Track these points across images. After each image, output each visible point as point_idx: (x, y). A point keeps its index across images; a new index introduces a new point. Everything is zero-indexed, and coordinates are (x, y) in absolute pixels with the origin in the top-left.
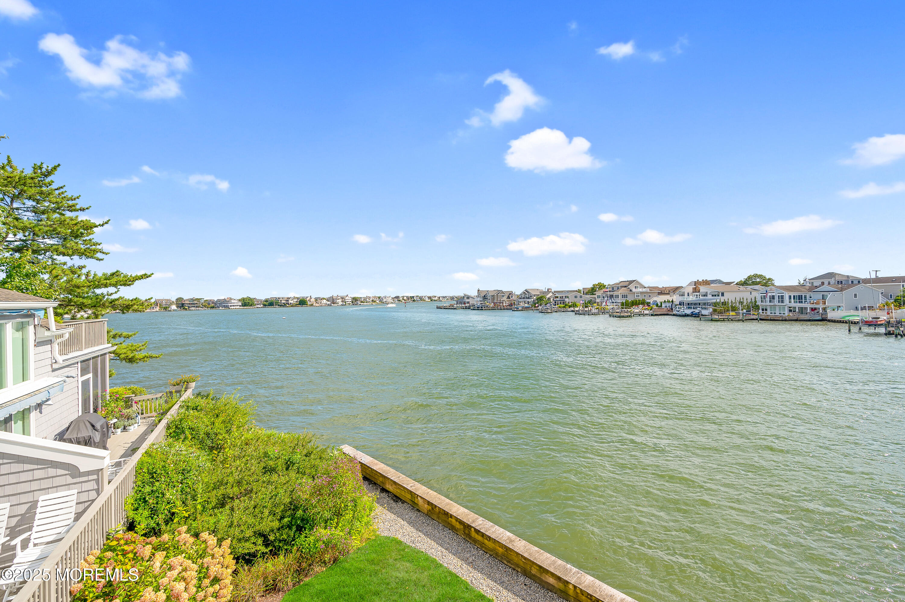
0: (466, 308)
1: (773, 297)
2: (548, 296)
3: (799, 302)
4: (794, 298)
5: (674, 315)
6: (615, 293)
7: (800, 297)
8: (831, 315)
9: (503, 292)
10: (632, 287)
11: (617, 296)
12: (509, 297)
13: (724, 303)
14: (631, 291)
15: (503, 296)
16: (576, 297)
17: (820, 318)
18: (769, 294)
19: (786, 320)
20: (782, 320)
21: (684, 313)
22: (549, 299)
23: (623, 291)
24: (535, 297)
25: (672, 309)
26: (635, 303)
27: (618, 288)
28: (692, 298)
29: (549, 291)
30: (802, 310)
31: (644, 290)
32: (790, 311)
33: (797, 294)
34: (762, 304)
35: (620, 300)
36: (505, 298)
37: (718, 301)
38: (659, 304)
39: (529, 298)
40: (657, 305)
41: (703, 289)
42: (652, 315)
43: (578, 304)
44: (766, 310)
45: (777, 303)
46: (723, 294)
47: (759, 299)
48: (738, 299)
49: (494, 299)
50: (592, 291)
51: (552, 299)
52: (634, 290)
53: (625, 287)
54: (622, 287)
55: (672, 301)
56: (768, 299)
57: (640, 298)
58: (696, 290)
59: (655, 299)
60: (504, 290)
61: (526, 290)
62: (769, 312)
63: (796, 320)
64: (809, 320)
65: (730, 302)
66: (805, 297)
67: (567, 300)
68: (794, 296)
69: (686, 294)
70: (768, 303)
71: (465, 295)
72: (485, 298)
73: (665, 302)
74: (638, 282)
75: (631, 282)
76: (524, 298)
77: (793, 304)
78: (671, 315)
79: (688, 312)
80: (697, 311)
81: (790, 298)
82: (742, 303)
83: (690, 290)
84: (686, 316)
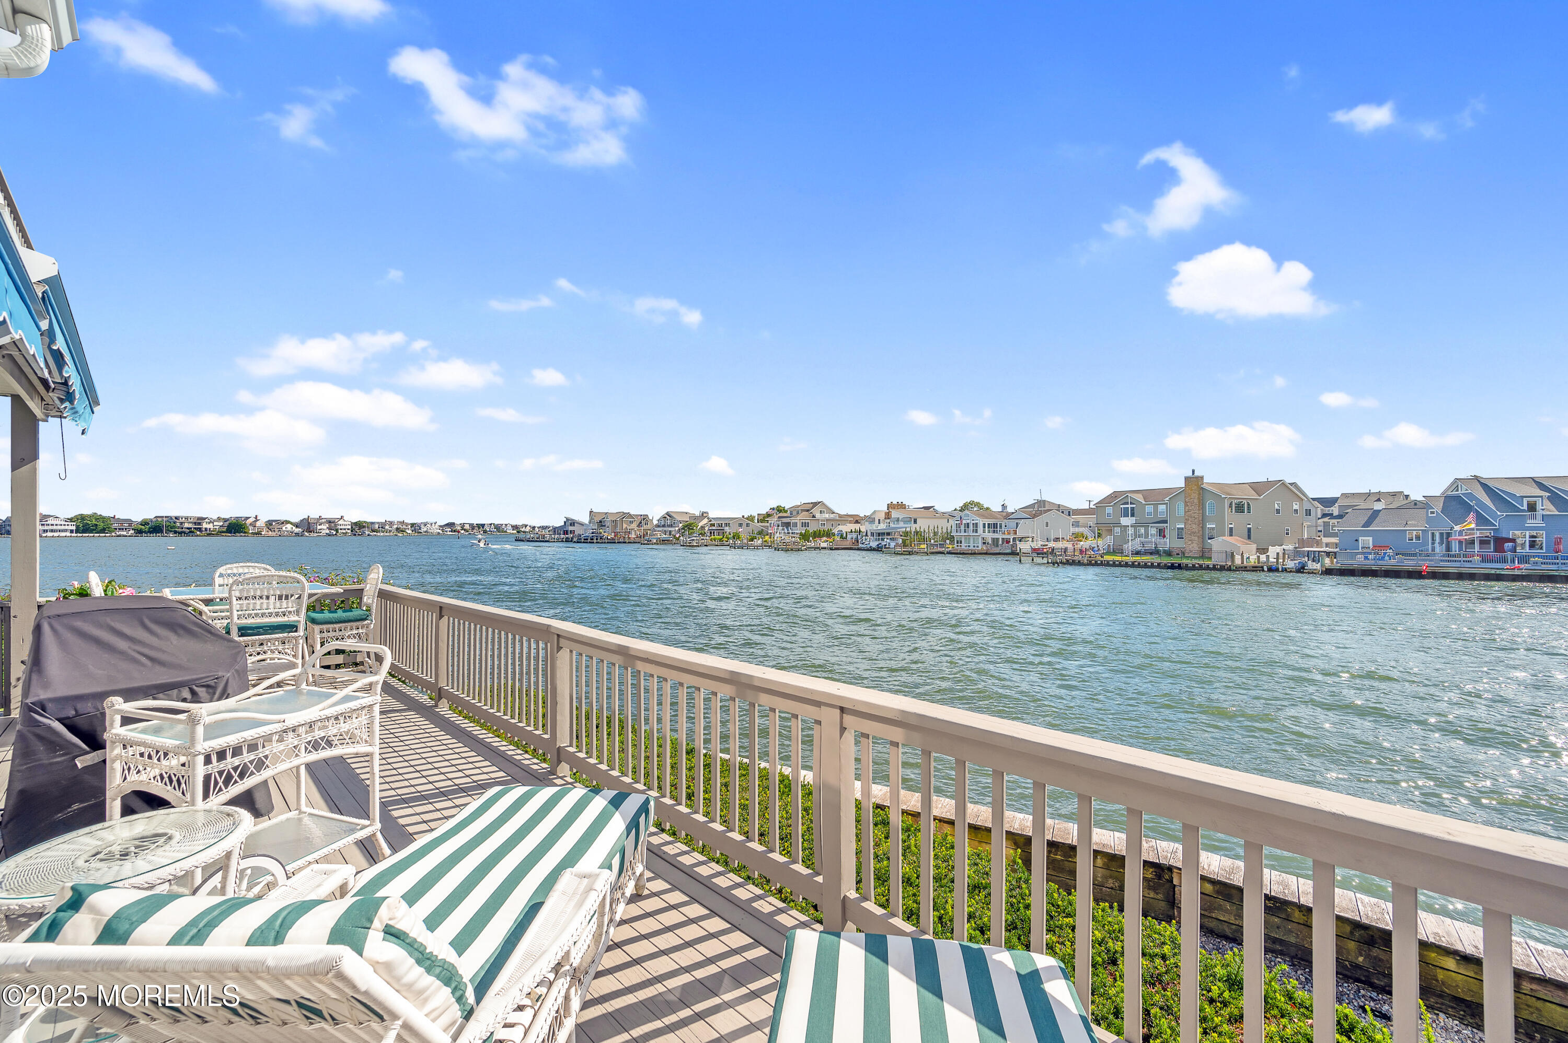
0: (567, 540)
1: (968, 524)
2: (701, 524)
3: (994, 532)
4: (989, 528)
5: (859, 549)
6: (793, 520)
7: (995, 525)
8: (1020, 547)
9: (629, 515)
10: (816, 511)
11: (795, 525)
12: (639, 525)
13: (917, 533)
14: (814, 516)
15: (631, 522)
16: (740, 525)
17: (1009, 551)
18: (964, 522)
19: (977, 554)
20: (971, 554)
21: (868, 546)
22: (703, 528)
23: (803, 517)
24: (681, 525)
25: (858, 542)
26: (817, 535)
27: (798, 513)
28: (882, 526)
29: (703, 515)
30: (995, 542)
31: (832, 516)
32: (983, 543)
33: (992, 521)
34: (958, 534)
35: (800, 530)
36: (634, 526)
37: (908, 529)
38: (845, 535)
39: (671, 526)
40: (842, 537)
41: (895, 514)
42: (831, 549)
43: (742, 535)
44: (961, 543)
45: (971, 534)
46: (915, 522)
47: (954, 528)
48: (932, 528)
49: (616, 526)
50: (764, 518)
51: (707, 529)
52: (818, 515)
53: (808, 511)
54: (803, 511)
55: (860, 531)
56: (962, 527)
57: (826, 528)
58: (888, 516)
59: (840, 528)
60: (632, 513)
61: (668, 514)
62: (963, 545)
63: (987, 554)
64: (999, 554)
65: (922, 530)
66: (1001, 524)
67: (727, 529)
68: (989, 524)
69: (877, 521)
70: (963, 534)
71: (568, 519)
72: (601, 524)
73: (851, 532)
74: (824, 504)
75: (815, 504)
76: (664, 526)
77: (986, 534)
78: (855, 549)
79: (874, 544)
80: (884, 543)
81: (984, 527)
82: (935, 534)
83: (882, 516)
84: (871, 549)
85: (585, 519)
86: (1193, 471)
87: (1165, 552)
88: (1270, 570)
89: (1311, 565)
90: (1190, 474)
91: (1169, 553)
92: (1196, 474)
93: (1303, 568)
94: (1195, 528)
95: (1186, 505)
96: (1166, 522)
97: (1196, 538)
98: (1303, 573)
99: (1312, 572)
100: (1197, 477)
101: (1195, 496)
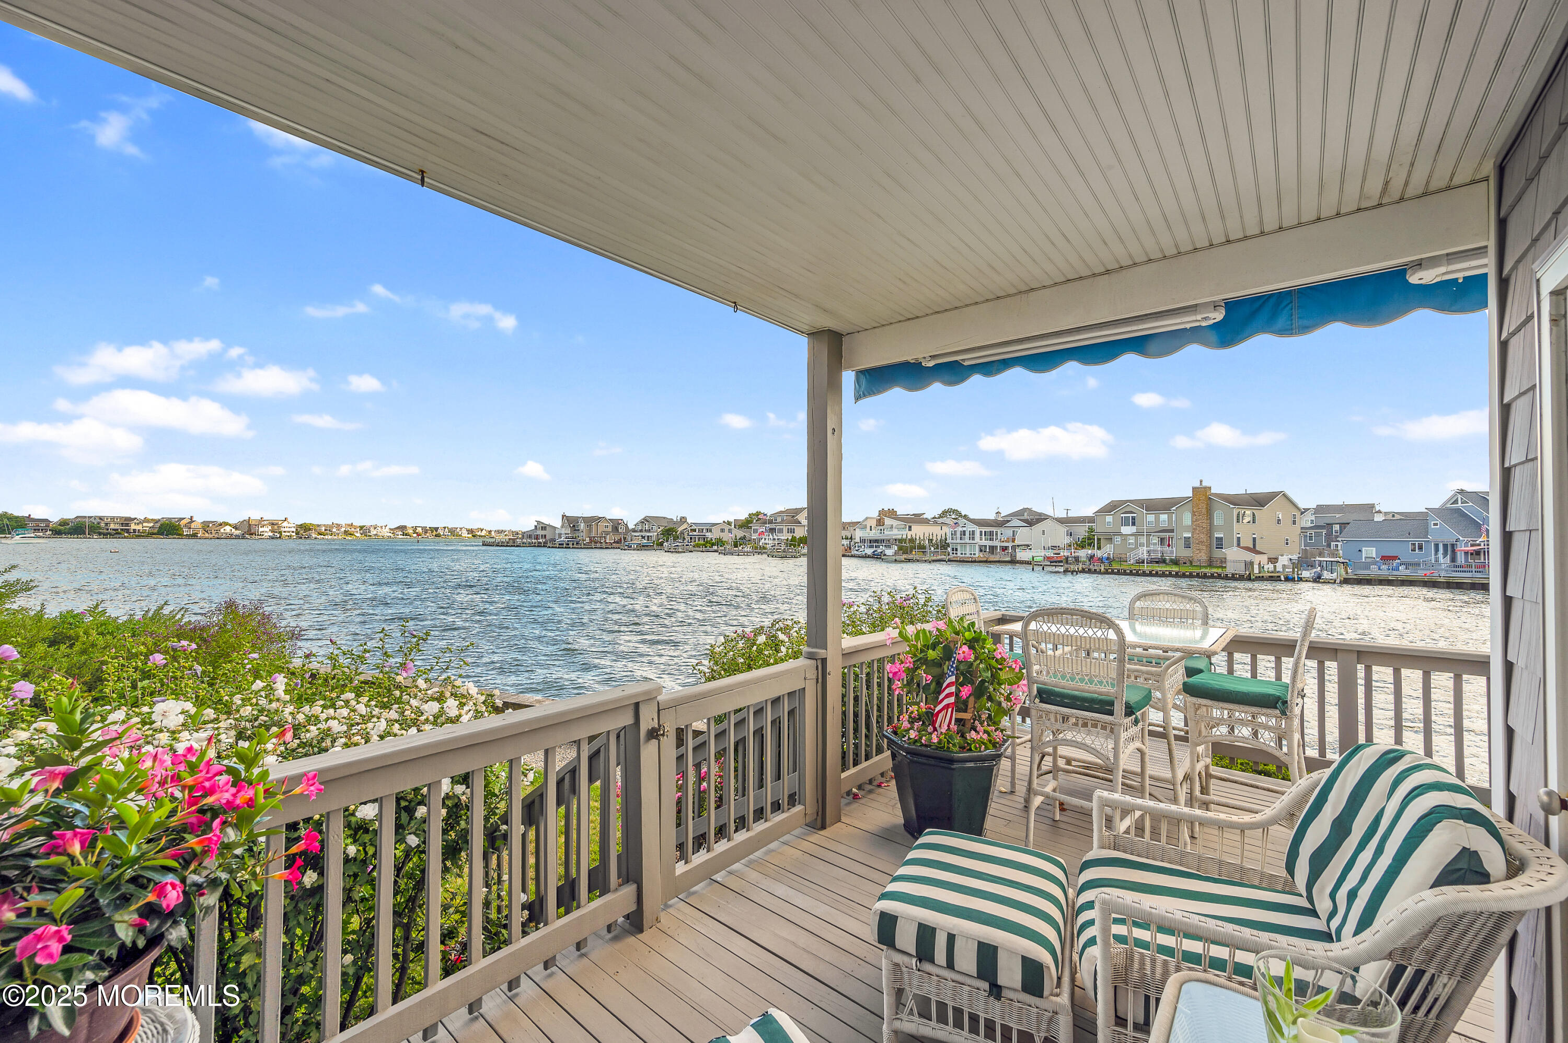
0: (540, 545)
1: (964, 532)
2: (680, 529)
3: (990, 539)
4: (985, 535)
5: (852, 556)
6: (778, 526)
7: (991, 533)
8: (1022, 555)
9: (604, 519)
11: (781, 531)
12: (616, 529)
13: (912, 540)
15: (606, 526)
16: (722, 530)
17: (1008, 559)
18: (960, 529)
19: (975, 562)
20: (971, 562)
21: (864, 553)
22: (682, 533)
24: (659, 530)
25: (850, 548)
26: (804, 541)
28: (874, 534)
29: (683, 520)
30: (993, 548)
32: (981, 551)
33: (988, 529)
34: (953, 541)
35: (785, 536)
36: (609, 530)
37: (904, 537)
39: (649, 531)
41: (888, 521)
44: (957, 549)
45: (968, 541)
46: (909, 529)
47: (949, 536)
48: (927, 535)
49: (591, 531)
50: (745, 525)
51: (687, 534)
54: (788, 517)
55: (851, 538)
56: (958, 535)
58: (880, 522)
60: (607, 517)
61: (645, 518)
62: (959, 552)
63: (986, 562)
64: (999, 562)
65: (918, 538)
66: (996, 533)
67: (709, 534)
68: (985, 532)
69: (868, 528)
70: (959, 541)
71: (538, 522)
72: (575, 528)
73: (842, 538)
75: (800, 510)
76: (641, 531)
77: (984, 542)
79: (869, 551)
80: (879, 551)
81: (981, 535)
82: (930, 541)
83: (874, 523)
84: (866, 557)
85: (557, 523)
86: (1201, 481)
87: (1171, 560)
88: (1287, 579)
89: (1326, 575)
90: (1197, 485)
91: (1175, 562)
92: (1204, 484)
93: (1319, 577)
94: (1203, 537)
95: (1194, 514)
96: (1172, 531)
97: (1204, 548)
98: (1319, 582)
99: (1327, 582)
100: (1205, 487)
101: (1203, 506)
